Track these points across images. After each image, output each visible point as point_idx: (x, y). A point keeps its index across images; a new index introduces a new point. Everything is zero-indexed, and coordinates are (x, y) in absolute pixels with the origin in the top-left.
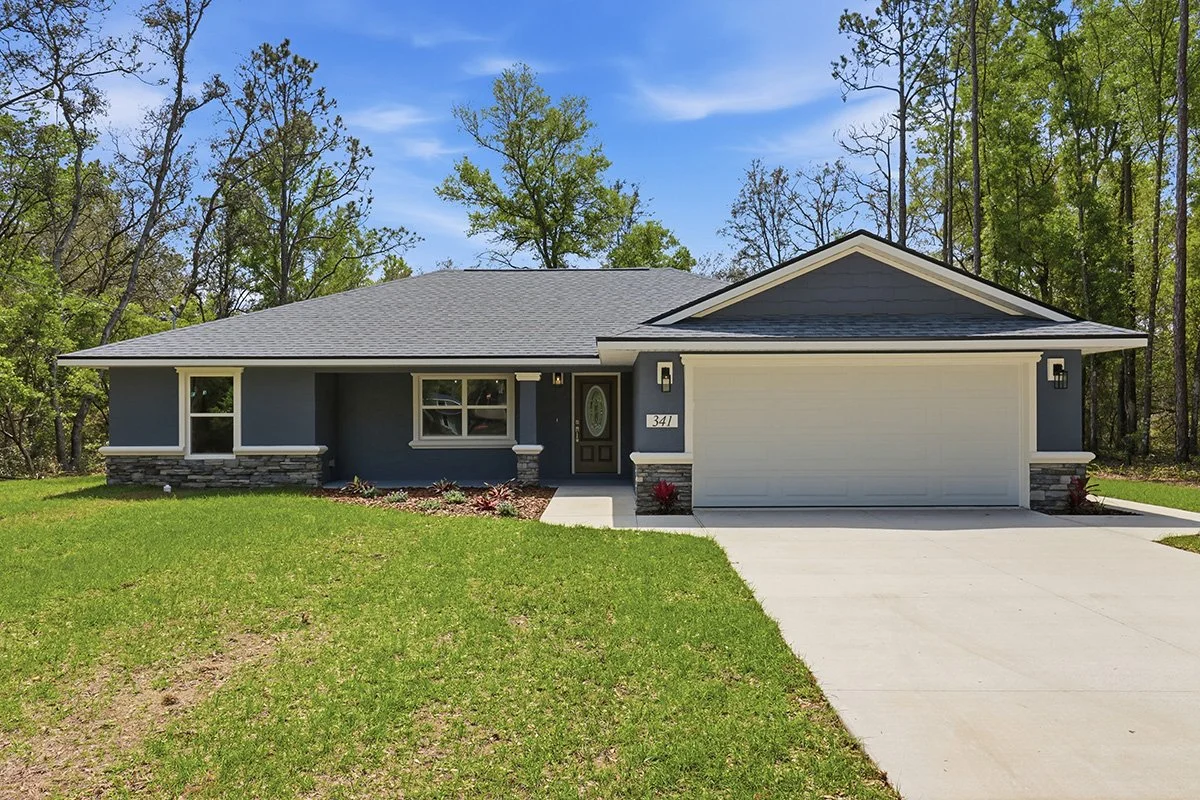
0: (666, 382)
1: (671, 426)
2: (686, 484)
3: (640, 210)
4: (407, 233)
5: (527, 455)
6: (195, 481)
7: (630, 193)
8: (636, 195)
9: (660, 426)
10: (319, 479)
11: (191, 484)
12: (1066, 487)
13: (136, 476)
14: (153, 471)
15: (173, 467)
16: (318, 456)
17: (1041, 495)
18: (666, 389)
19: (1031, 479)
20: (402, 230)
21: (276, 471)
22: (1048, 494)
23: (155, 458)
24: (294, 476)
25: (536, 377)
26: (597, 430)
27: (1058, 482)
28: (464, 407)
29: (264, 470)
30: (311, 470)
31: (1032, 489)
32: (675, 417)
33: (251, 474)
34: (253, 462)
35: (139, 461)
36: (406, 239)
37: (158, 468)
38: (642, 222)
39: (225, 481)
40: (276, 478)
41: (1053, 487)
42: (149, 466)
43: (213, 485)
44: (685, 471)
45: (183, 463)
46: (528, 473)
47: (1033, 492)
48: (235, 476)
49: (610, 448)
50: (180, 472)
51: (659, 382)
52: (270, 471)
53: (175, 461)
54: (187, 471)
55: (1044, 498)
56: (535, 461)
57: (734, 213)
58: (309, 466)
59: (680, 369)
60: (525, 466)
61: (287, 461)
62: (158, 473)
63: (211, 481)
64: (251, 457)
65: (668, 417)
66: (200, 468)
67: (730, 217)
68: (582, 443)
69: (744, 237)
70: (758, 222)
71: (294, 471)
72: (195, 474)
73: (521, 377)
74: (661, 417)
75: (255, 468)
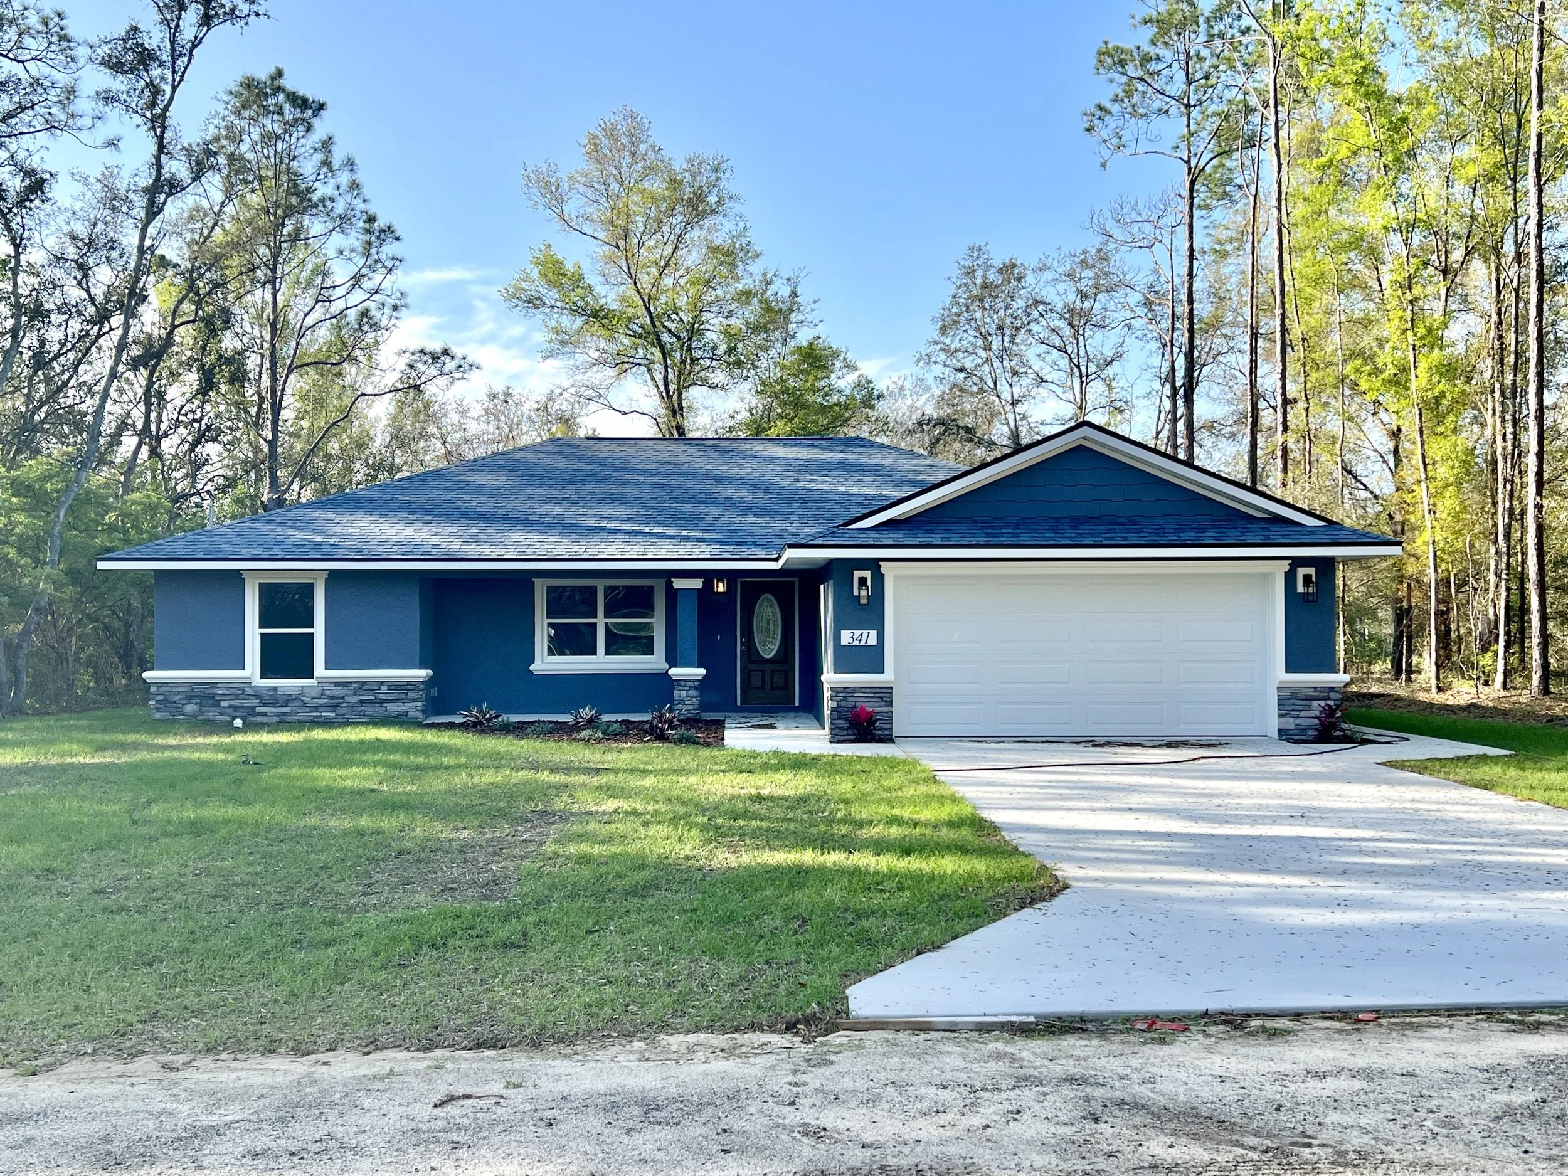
0: (863, 593)
1: (869, 643)
2: (886, 709)
3: (800, 317)
4: (453, 357)
5: (686, 681)
6: (264, 714)
7: (785, 292)
8: (794, 294)
9: (856, 643)
10: (422, 711)
11: (260, 719)
12: (1318, 713)
13: (189, 708)
14: (210, 702)
15: (237, 697)
16: (422, 682)
17: (1290, 723)
18: (864, 601)
19: (1279, 705)
20: (445, 352)
21: (370, 702)
22: (1298, 721)
23: (214, 685)
24: (392, 708)
25: (697, 583)
26: (769, 649)
27: (1309, 708)
28: (601, 621)
29: (354, 699)
30: (414, 700)
31: (1280, 716)
32: (873, 634)
33: (337, 705)
34: (338, 691)
35: (193, 690)
36: (450, 365)
37: (217, 698)
38: (804, 337)
39: (303, 714)
40: (369, 710)
41: (1303, 714)
42: (206, 695)
43: (289, 719)
44: (885, 695)
45: (251, 692)
46: (687, 703)
47: (1282, 720)
48: (316, 708)
49: (786, 672)
50: (246, 703)
51: (856, 593)
52: (362, 702)
53: (241, 690)
54: (255, 702)
55: (1293, 727)
56: (695, 688)
57: (944, 330)
58: (412, 695)
59: (879, 578)
60: (683, 694)
61: (384, 689)
62: (217, 704)
63: (285, 714)
64: (337, 684)
65: (865, 632)
66: (273, 698)
67: (936, 335)
68: (750, 667)
69: (959, 365)
70: (980, 342)
71: (391, 701)
72: (265, 705)
73: (678, 583)
74: (857, 633)
75: (343, 698)
